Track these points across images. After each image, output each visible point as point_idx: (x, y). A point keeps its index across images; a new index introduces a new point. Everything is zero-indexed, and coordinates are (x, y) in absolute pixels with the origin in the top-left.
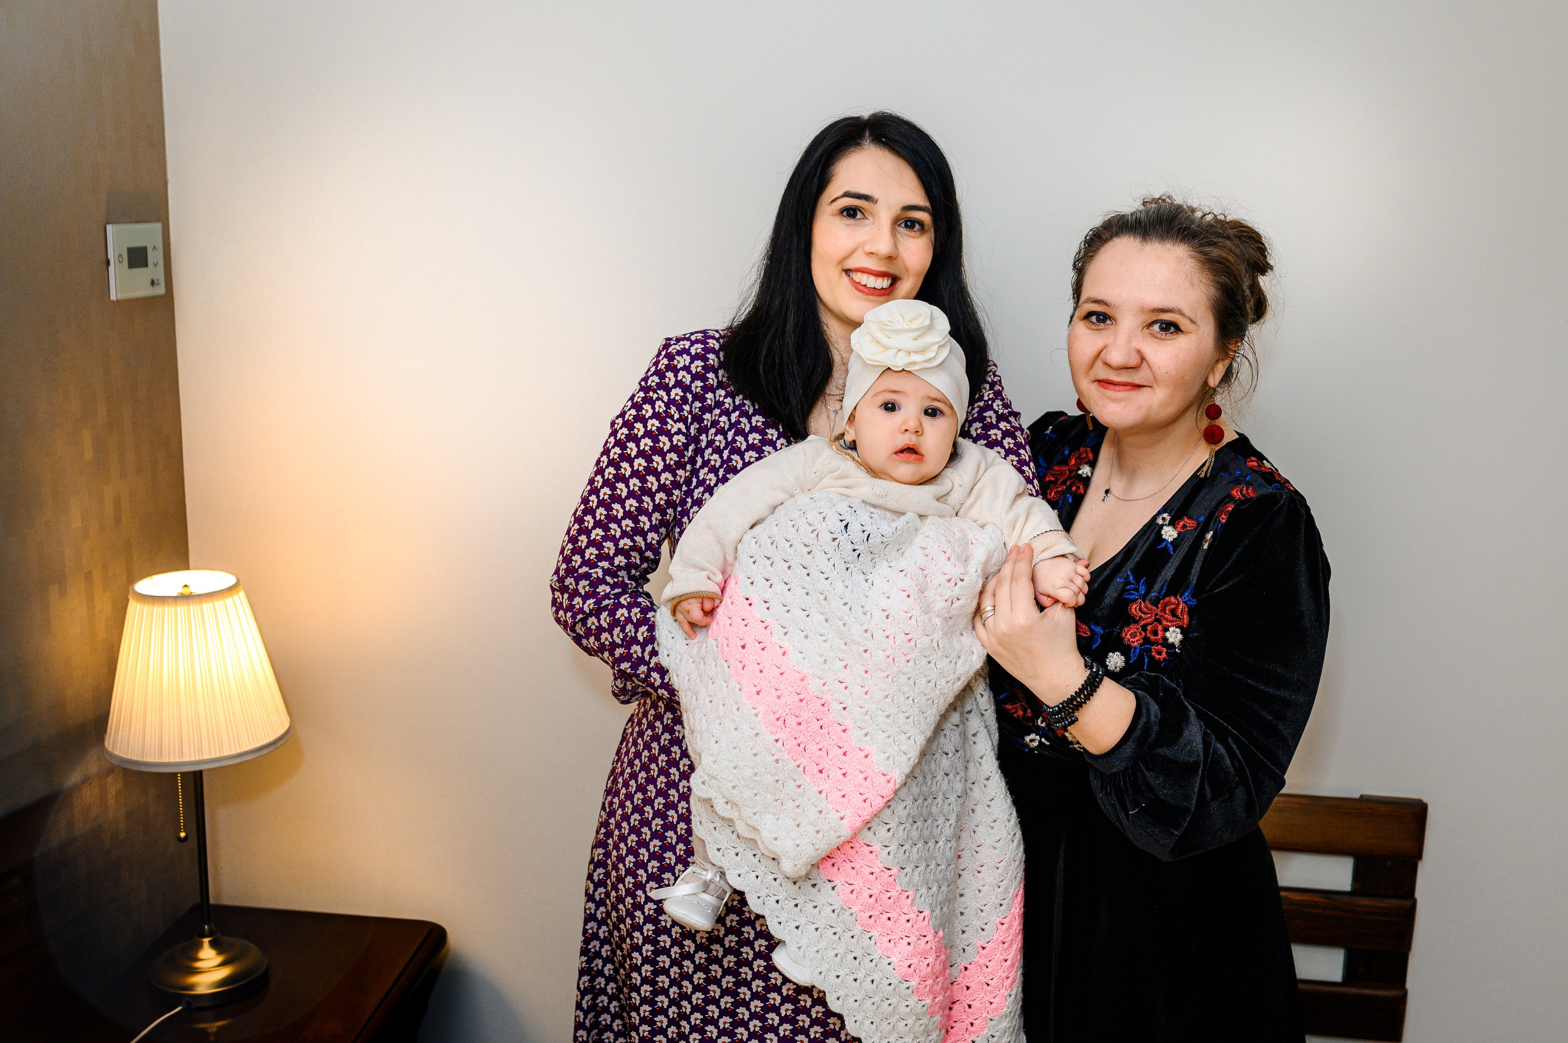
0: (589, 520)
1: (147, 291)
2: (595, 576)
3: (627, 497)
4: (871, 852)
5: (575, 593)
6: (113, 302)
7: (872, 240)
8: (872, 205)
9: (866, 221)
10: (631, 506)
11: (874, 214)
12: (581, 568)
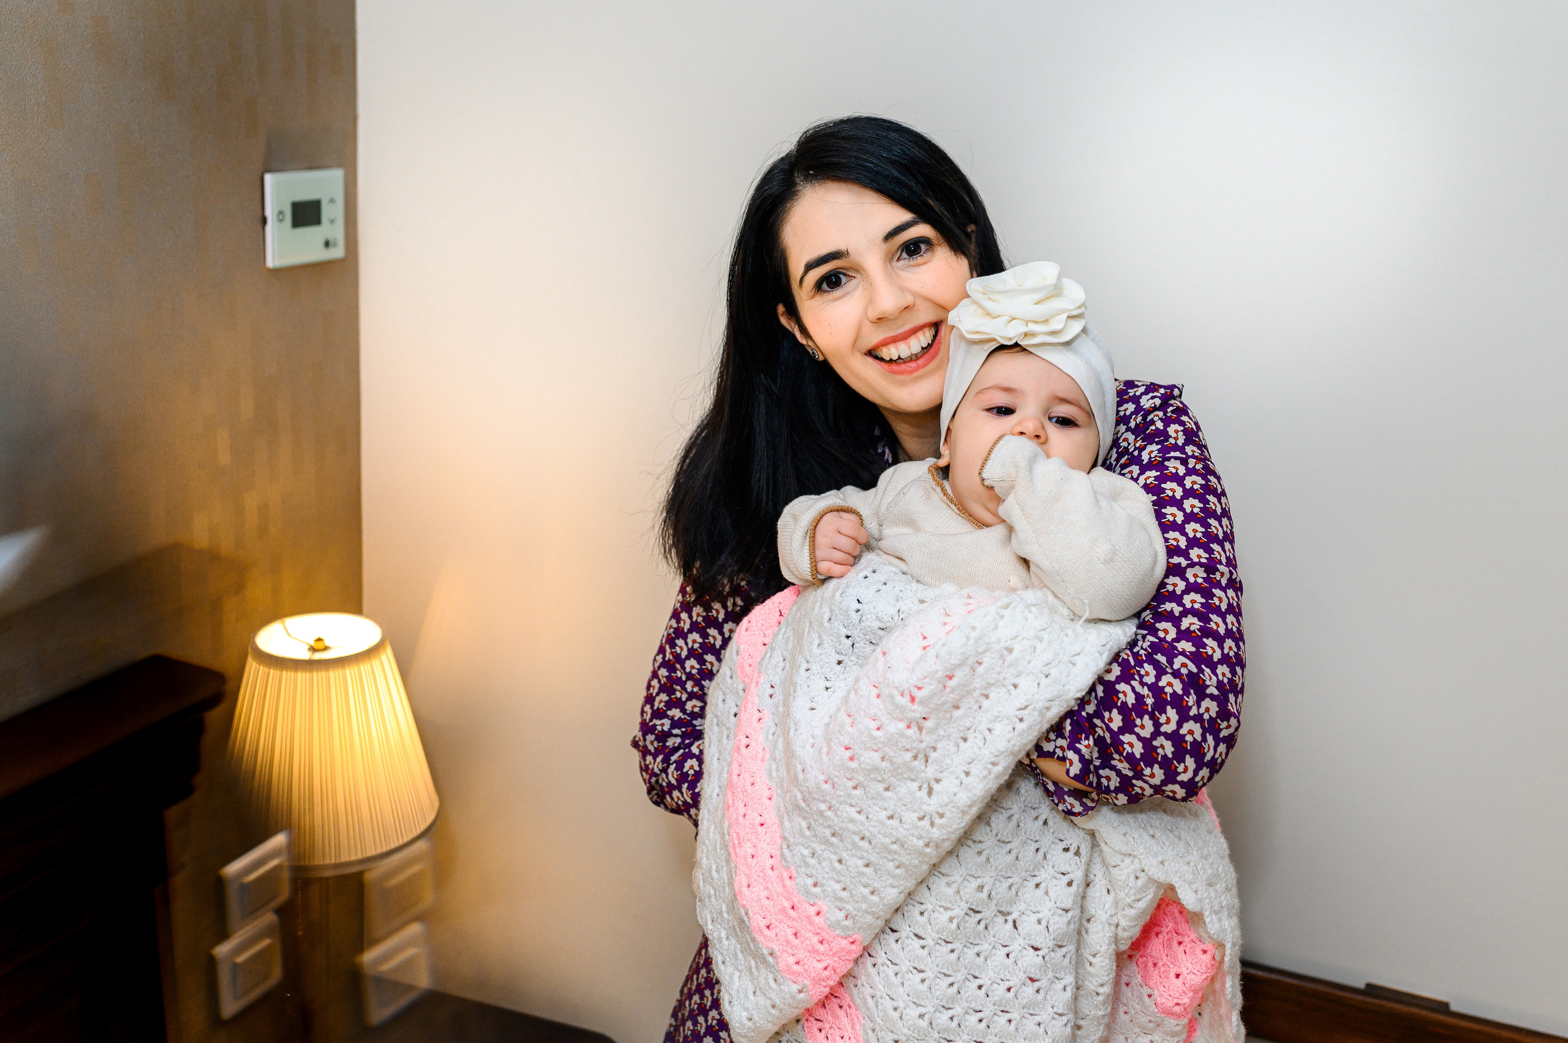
1: (319, 254)
2: (660, 728)
6: (270, 270)
7: (871, 301)
8: (847, 260)
9: (854, 281)
10: (694, 641)
11: (857, 269)
12: (651, 720)
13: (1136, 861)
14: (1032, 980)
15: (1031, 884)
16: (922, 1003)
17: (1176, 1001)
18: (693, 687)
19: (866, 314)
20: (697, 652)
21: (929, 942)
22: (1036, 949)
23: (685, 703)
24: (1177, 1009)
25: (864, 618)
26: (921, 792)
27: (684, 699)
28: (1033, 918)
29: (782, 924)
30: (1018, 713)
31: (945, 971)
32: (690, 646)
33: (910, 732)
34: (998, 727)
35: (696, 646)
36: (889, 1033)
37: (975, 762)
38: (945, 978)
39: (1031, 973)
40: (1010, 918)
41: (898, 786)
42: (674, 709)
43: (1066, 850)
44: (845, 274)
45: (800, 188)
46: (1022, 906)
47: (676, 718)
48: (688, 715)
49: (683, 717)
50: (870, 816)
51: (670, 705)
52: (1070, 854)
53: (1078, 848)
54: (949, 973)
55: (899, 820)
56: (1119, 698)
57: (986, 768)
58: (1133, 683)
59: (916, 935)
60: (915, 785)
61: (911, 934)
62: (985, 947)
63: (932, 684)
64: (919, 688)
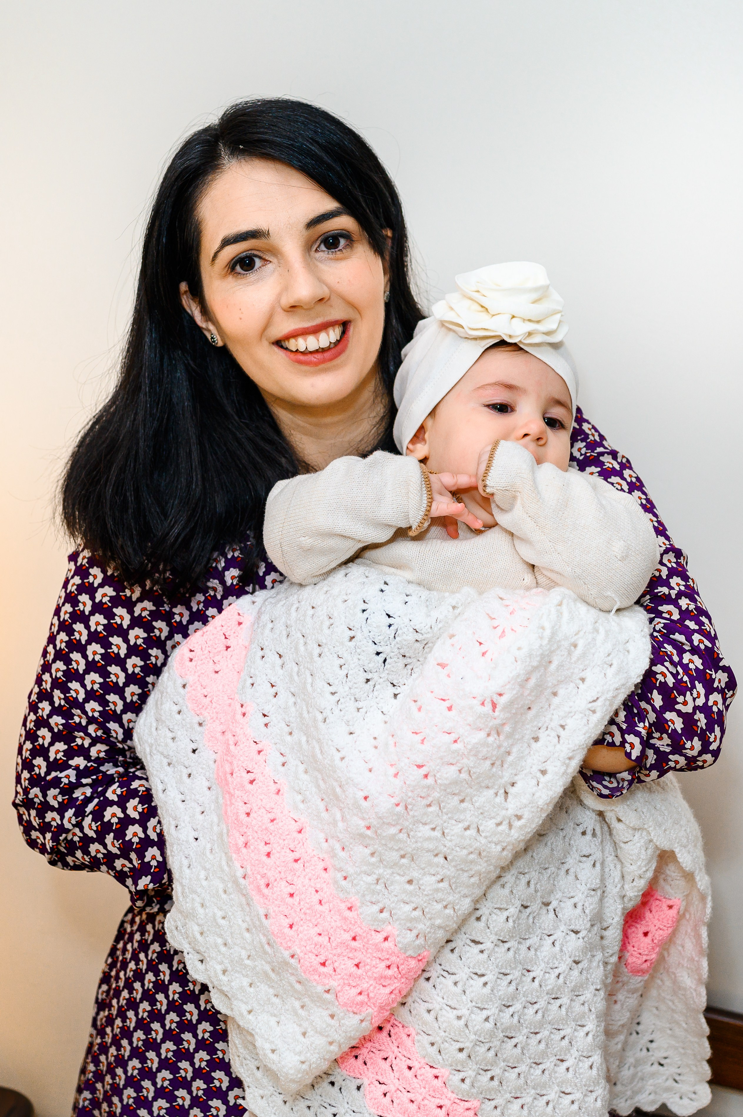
0: (45, 707)
2: (65, 781)
3: (87, 672)
4: (437, 1077)
5: (45, 807)
7: (286, 288)
8: (266, 241)
9: (270, 266)
10: (93, 682)
11: (275, 251)
12: (48, 773)
13: (644, 833)
14: (577, 963)
15: (563, 872)
16: (486, 1007)
17: (645, 958)
18: (95, 731)
19: (279, 302)
20: (97, 694)
21: (488, 945)
22: (576, 932)
23: (88, 750)
24: (645, 966)
25: (399, 632)
26: (498, 797)
27: (86, 745)
28: (570, 903)
29: (341, 958)
30: (590, 705)
31: (503, 971)
32: (89, 688)
33: (491, 739)
34: (571, 723)
35: (96, 687)
36: (453, 1042)
37: (551, 759)
38: (504, 977)
39: (575, 956)
40: (551, 908)
41: (475, 796)
42: (76, 758)
43: (584, 833)
44: (260, 258)
45: (224, 162)
46: (559, 895)
47: (81, 768)
48: (94, 761)
49: (89, 765)
50: (446, 831)
51: (70, 754)
52: (589, 837)
53: (594, 830)
54: (508, 972)
55: (476, 830)
56: (657, 679)
57: (564, 763)
58: (665, 663)
59: (473, 941)
60: (491, 792)
61: (469, 942)
62: (534, 940)
63: (514, 689)
64: (500, 695)
